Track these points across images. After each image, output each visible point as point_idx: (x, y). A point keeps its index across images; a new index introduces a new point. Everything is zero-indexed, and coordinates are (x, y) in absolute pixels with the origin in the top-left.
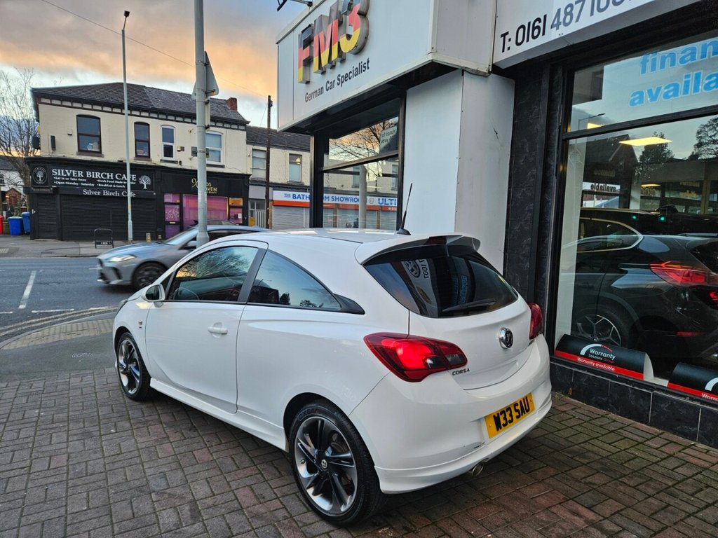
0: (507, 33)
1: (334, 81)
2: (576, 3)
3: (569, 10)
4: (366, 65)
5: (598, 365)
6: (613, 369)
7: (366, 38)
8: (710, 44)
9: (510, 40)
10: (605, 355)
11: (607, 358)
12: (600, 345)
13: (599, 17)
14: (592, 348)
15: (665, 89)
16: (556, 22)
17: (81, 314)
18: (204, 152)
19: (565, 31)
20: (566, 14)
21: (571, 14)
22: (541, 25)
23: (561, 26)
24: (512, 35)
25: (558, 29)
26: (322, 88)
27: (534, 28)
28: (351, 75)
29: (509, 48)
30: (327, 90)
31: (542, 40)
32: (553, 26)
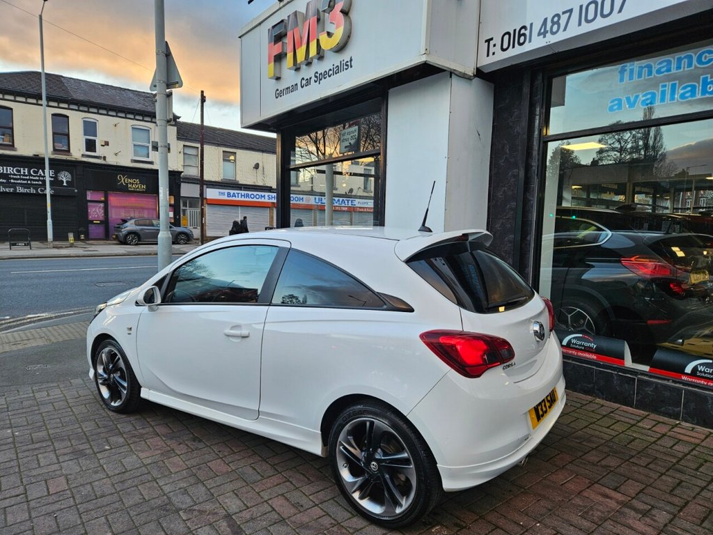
0: (492, 39)
1: (310, 78)
2: (564, 13)
3: (556, 19)
4: (349, 63)
5: (580, 354)
6: (595, 357)
7: (349, 37)
8: (685, 57)
9: (494, 45)
10: (587, 344)
11: (589, 347)
12: (581, 335)
13: (586, 28)
14: (574, 338)
15: (643, 96)
16: (542, 31)
17: (19, 323)
18: (166, 147)
19: (551, 39)
20: (553, 23)
21: (558, 23)
22: (527, 32)
23: (548, 35)
24: (497, 41)
25: (545, 37)
26: (296, 85)
27: (520, 35)
28: (331, 72)
29: (494, 54)
30: (302, 87)
31: (527, 47)
32: (539, 34)
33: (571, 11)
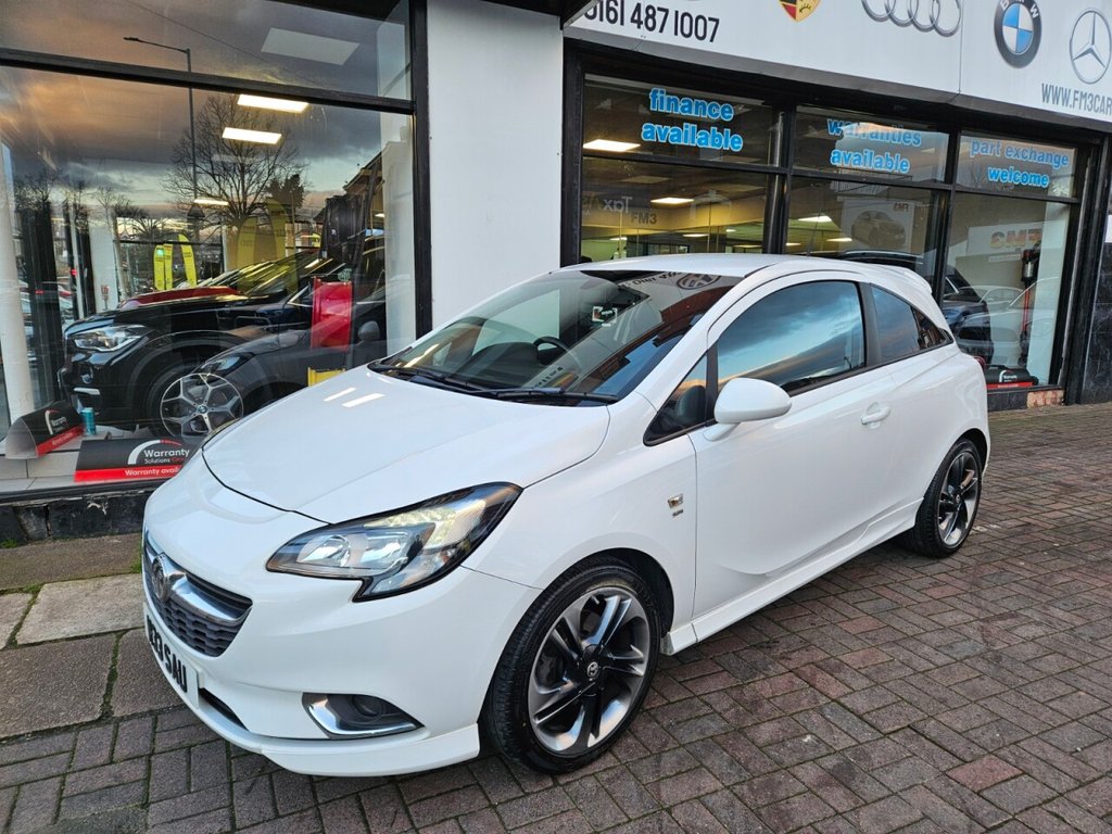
2: (660, 9)
3: (651, 12)
13: (680, 41)
16: (636, 18)
19: (640, 33)
20: (648, 17)
21: (653, 17)
22: (618, 9)
23: (643, 26)
25: (639, 27)
27: (609, 8)
31: (615, 29)
32: (633, 20)
33: (666, 11)
